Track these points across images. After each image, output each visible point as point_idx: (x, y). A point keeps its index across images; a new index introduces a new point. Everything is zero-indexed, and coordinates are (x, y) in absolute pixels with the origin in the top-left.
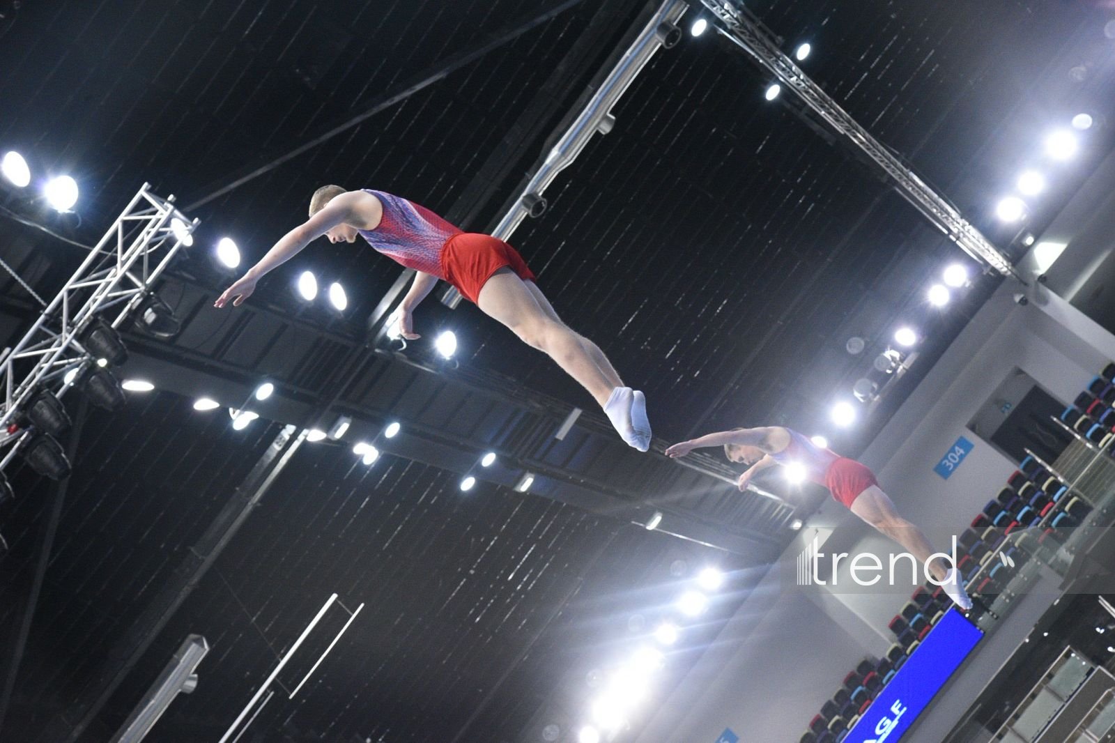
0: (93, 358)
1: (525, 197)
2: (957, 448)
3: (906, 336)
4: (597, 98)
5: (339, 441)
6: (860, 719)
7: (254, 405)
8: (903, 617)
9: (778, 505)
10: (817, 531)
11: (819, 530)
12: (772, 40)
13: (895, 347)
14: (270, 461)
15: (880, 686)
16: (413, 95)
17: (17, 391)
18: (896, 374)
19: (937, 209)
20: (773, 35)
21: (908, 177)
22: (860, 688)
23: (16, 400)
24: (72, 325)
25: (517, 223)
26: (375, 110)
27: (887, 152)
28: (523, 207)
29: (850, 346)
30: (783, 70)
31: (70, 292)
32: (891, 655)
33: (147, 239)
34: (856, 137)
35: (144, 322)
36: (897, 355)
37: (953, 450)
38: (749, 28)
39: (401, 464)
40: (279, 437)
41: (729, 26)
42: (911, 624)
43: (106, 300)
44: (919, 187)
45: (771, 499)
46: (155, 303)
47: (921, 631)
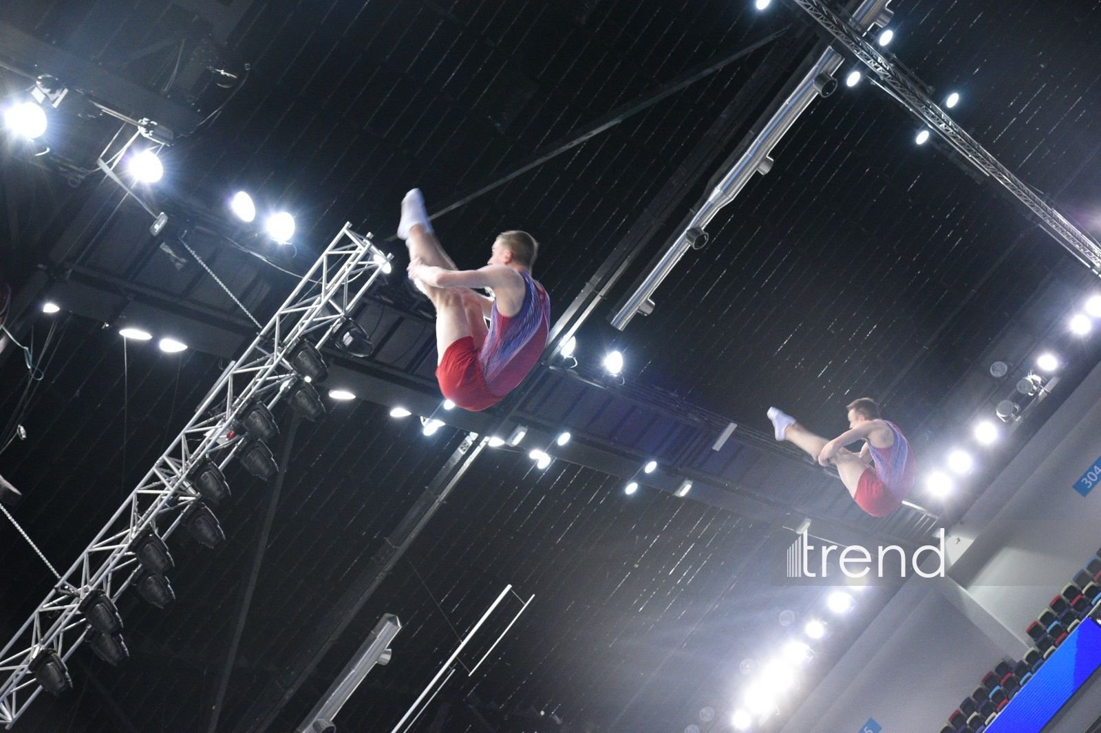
0: (300, 375)
1: (688, 231)
2: (1095, 467)
3: (1048, 362)
4: (757, 142)
5: (516, 448)
6: (997, 716)
7: (442, 414)
8: (1040, 623)
9: (922, 515)
10: (959, 540)
11: (960, 538)
12: (923, 89)
13: (1037, 372)
14: (455, 464)
15: (1017, 687)
16: (590, 139)
17: (236, 402)
18: (1037, 398)
19: (1080, 246)
20: (925, 85)
21: (1051, 215)
22: (997, 688)
23: (234, 410)
24: (282, 345)
25: (681, 254)
26: (555, 153)
27: (1031, 192)
28: (687, 240)
29: (993, 370)
30: (933, 117)
31: (282, 316)
32: (1028, 658)
33: (348, 271)
34: (1002, 178)
35: (342, 343)
36: (1038, 379)
37: (1092, 469)
38: (901, 80)
39: (572, 469)
40: (464, 442)
41: (882, 78)
42: (1048, 630)
43: (312, 324)
44: (1063, 225)
45: (915, 509)
46: (353, 328)
47: (1057, 637)
